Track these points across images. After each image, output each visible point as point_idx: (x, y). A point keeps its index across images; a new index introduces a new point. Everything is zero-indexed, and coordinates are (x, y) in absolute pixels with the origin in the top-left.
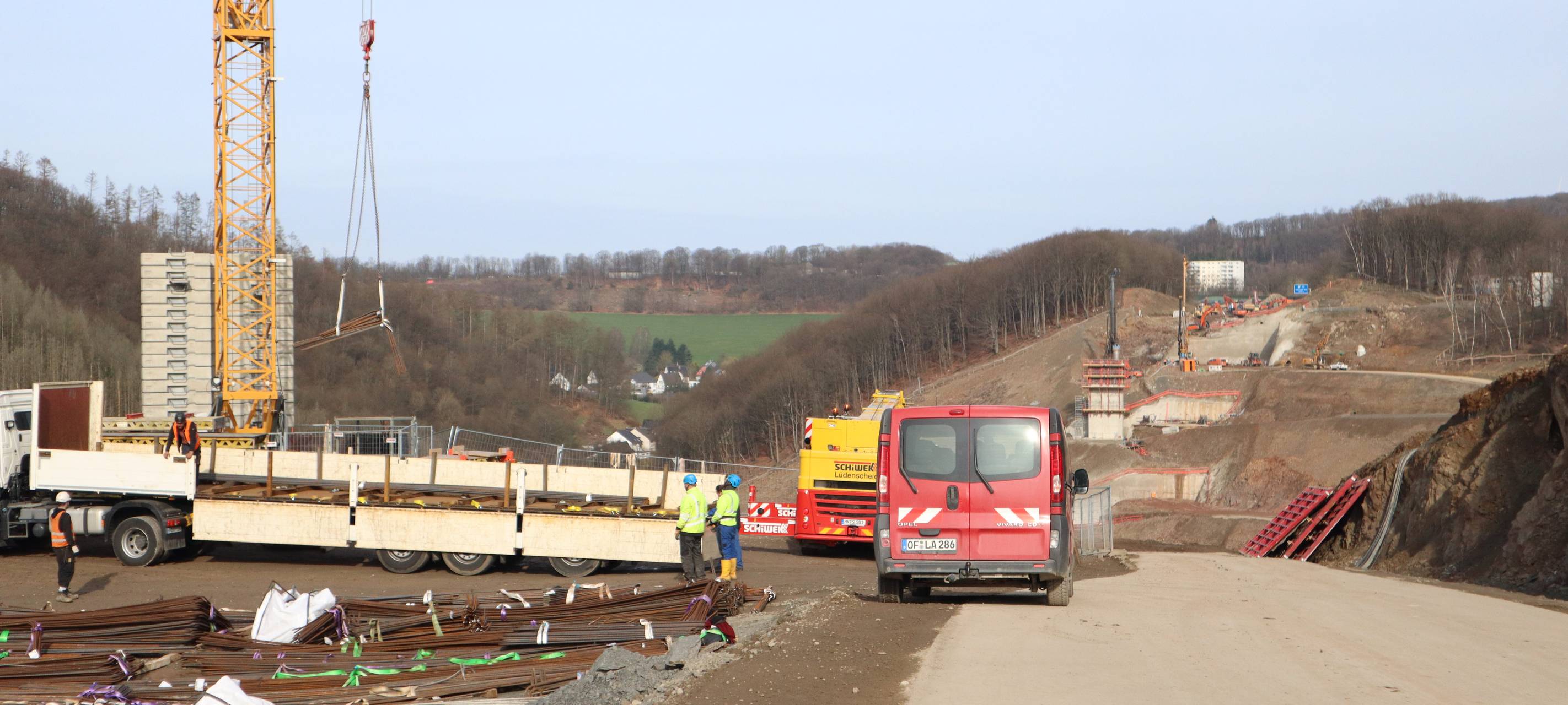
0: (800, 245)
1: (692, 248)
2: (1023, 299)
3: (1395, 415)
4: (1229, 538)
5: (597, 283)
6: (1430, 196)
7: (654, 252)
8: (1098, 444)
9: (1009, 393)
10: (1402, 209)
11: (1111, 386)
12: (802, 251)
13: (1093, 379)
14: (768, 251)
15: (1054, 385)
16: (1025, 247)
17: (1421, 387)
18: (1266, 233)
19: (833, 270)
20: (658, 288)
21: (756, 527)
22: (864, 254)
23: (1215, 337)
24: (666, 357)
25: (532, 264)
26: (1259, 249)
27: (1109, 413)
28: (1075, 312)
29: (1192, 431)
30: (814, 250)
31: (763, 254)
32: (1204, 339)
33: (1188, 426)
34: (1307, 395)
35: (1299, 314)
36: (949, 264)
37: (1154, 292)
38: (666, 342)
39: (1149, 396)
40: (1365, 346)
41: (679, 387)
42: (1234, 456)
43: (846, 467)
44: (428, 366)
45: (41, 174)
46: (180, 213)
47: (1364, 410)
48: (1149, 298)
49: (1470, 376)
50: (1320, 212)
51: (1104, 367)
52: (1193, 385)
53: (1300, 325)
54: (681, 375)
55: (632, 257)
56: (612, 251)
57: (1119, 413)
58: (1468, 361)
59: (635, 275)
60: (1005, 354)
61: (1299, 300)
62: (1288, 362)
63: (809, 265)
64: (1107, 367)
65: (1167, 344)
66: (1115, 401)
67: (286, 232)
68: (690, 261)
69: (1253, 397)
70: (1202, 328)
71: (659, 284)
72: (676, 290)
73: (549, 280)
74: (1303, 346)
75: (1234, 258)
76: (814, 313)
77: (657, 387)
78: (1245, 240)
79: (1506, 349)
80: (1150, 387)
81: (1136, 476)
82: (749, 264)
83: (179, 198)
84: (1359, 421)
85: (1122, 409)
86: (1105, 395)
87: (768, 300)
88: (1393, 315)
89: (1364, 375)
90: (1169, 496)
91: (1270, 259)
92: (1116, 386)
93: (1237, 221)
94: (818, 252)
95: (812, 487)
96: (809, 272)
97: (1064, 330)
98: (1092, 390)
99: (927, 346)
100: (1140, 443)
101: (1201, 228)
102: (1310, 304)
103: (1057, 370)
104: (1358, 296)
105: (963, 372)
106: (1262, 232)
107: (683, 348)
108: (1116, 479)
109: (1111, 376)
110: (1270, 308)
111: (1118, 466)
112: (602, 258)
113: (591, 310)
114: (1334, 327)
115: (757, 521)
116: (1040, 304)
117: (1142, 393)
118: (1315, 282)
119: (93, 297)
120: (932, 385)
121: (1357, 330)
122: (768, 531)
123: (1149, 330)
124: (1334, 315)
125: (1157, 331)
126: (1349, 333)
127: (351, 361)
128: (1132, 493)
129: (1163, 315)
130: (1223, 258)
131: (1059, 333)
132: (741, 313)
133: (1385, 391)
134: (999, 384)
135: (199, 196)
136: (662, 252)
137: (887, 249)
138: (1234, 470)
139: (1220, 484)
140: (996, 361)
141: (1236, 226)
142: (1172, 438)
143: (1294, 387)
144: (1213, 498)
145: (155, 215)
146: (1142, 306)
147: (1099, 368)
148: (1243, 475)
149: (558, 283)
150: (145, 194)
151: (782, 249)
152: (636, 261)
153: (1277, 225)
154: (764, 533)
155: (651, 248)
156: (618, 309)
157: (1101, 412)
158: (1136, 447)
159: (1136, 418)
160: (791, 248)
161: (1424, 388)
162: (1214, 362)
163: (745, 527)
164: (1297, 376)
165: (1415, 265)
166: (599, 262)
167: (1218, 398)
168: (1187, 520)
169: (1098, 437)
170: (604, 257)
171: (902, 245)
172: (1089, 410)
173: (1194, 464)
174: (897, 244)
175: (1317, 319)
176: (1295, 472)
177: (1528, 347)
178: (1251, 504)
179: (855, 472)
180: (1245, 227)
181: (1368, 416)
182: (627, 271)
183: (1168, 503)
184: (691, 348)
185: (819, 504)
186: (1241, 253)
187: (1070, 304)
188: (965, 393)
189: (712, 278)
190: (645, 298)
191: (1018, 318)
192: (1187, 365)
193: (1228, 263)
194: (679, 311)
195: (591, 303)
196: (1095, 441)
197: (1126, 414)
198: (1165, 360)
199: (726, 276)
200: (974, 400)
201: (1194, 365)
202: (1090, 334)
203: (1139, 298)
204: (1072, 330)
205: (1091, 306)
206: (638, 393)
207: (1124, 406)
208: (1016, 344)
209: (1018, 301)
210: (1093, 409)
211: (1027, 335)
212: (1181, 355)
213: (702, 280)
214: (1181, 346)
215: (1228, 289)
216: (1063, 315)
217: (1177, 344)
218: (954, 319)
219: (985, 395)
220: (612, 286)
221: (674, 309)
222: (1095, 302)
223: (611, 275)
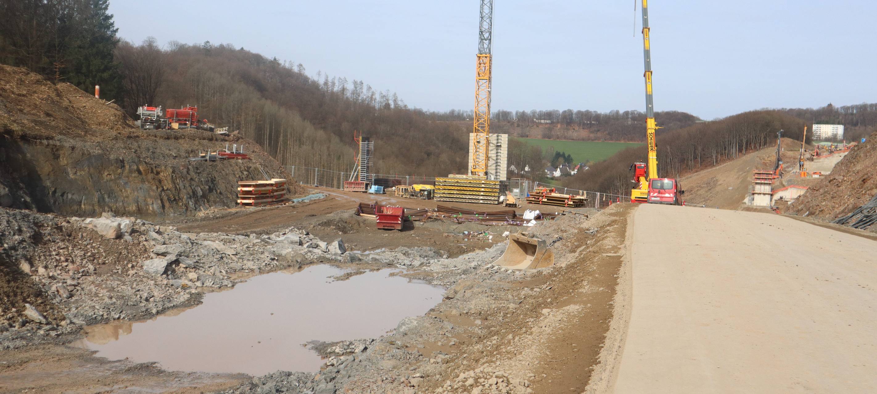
0: (626, 110)
1: (575, 110)
2: (728, 141)
5: (531, 125)
7: (557, 111)
8: (757, 208)
9: (719, 183)
11: (766, 182)
12: (627, 113)
13: (757, 178)
14: (610, 112)
15: (740, 180)
18: (857, 112)
19: (640, 122)
20: (558, 128)
23: (817, 162)
24: (561, 160)
25: (500, 114)
26: (852, 119)
27: (764, 194)
28: (753, 147)
30: (633, 113)
31: (608, 114)
32: (812, 163)
36: (697, 122)
37: (792, 140)
38: (561, 153)
39: (783, 187)
41: (567, 174)
44: (458, 159)
45: (298, 71)
46: (354, 89)
48: (790, 143)
51: (763, 173)
52: (804, 183)
54: (568, 169)
55: (547, 113)
56: (538, 110)
57: (769, 194)
59: (548, 121)
60: (718, 166)
63: (630, 119)
64: (764, 174)
65: (795, 164)
66: (767, 189)
67: (399, 99)
68: (574, 116)
70: (814, 157)
71: (559, 126)
72: (567, 129)
73: (509, 122)
75: (839, 123)
76: (631, 142)
77: (557, 173)
78: (846, 115)
80: (784, 183)
82: (601, 117)
83: (355, 83)
85: (770, 193)
86: (762, 186)
87: (610, 135)
91: (858, 124)
92: (768, 182)
93: (842, 105)
94: (634, 114)
96: (630, 123)
97: (747, 156)
98: (757, 183)
99: (682, 161)
100: (777, 208)
101: (824, 108)
103: (742, 174)
105: (698, 173)
106: (855, 111)
107: (569, 156)
109: (766, 178)
112: (533, 113)
113: (527, 137)
116: (736, 144)
117: (781, 186)
120: (684, 178)
123: (787, 157)
125: (790, 158)
127: (426, 156)
129: (795, 151)
130: (833, 123)
131: (744, 157)
132: (597, 141)
134: (715, 179)
135: (363, 82)
136: (561, 111)
137: (667, 114)
140: (714, 168)
141: (842, 108)
145: (344, 89)
146: (785, 146)
147: (760, 174)
149: (513, 124)
150: (341, 81)
151: (617, 112)
152: (549, 115)
153: (863, 108)
155: (556, 109)
156: (539, 137)
157: (760, 194)
158: (775, 210)
159: (777, 197)
160: (621, 112)
162: (815, 173)
166: (531, 115)
169: (758, 205)
170: (534, 113)
171: (675, 112)
172: (755, 192)
174: (672, 111)
180: (846, 108)
182: (544, 119)
184: (572, 156)
186: (843, 122)
187: (750, 144)
188: (699, 182)
189: (584, 124)
190: (553, 133)
191: (725, 149)
192: (803, 174)
193: (835, 126)
194: (568, 139)
195: (528, 133)
196: (756, 206)
197: (772, 195)
198: (792, 171)
199: (591, 124)
200: (702, 186)
201: (806, 174)
202: (758, 159)
203: (784, 143)
204: (752, 156)
205: (760, 146)
206: (548, 176)
207: (771, 191)
208: (724, 161)
209: (726, 141)
210: (757, 192)
211: (729, 158)
212: (800, 170)
213: (579, 125)
214: (800, 166)
215: (833, 139)
216: (746, 149)
217: (799, 165)
218: (695, 149)
219: (708, 184)
220: (537, 126)
221: (565, 138)
222: (762, 143)
223: (537, 121)
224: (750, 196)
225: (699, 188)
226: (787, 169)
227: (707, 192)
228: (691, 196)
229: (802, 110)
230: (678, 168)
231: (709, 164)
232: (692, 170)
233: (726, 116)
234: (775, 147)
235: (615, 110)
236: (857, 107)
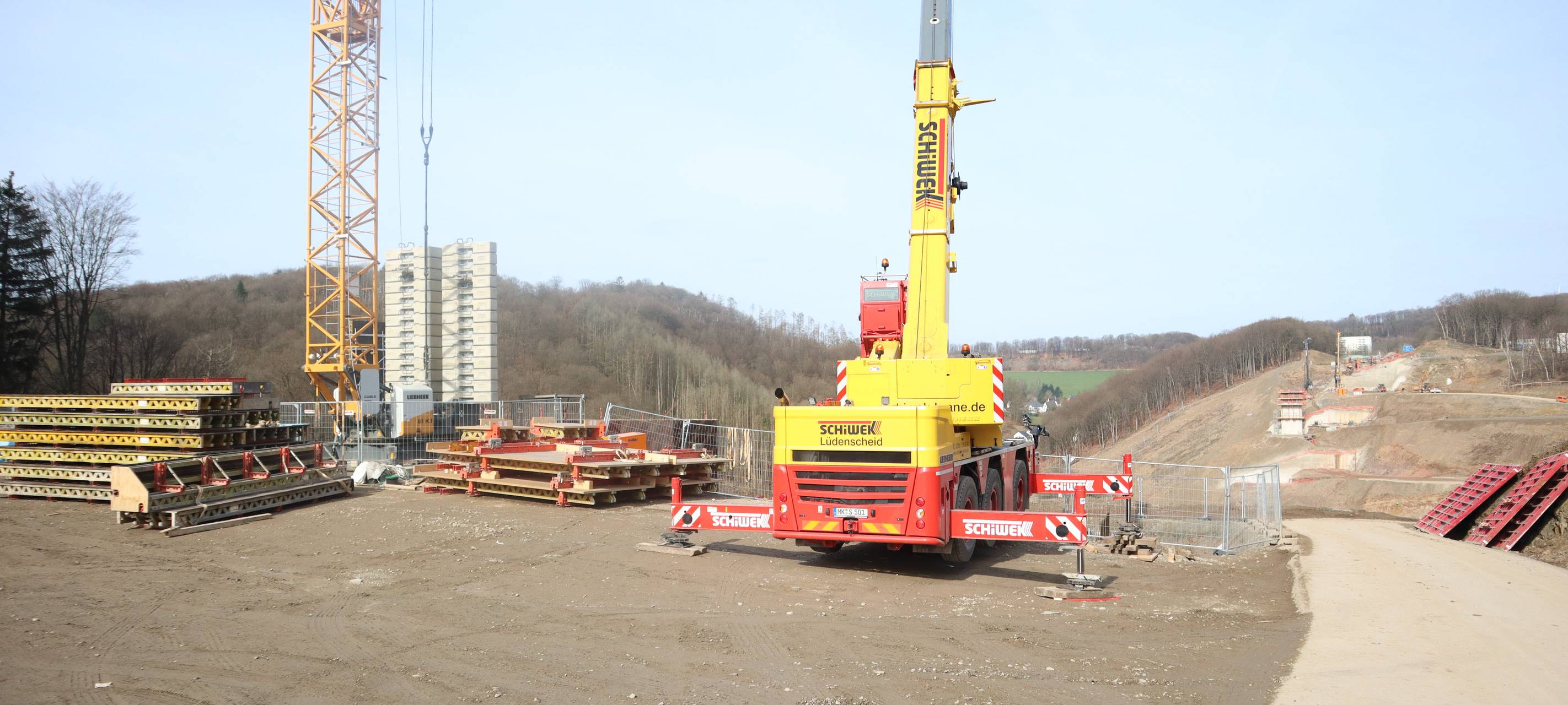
0: (1120, 334)
1: (1062, 336)
2: (1242, 357)
3: (1473, 418)
4: (1370, 492)
5: (1013, 357)
6: (1489, 291)
7: (1043, 339)
8: (1287, 437)
9: (1235, 409)
10: (1471, 299)
11: (1295, 404)
12: (1121, 337)
13: (1283, 400)
14: (1103, 338)
15: (1261, 404)
16: (1243, 329)
17: (1490, 402)
18: (1384, 321)
19: (1139, 347)
20: (1045, 358)
21: (728, 518)
22: (1156, 338)
23: (1357, 376)
24: (1049, 393)
25: (979, 347)
26: (1380, 329)
27: (1294, 420)
28: (1272, 362)
29: (1345, 430)
30: (1128, 337)
31: (1101, 340)
32: (1351, 377)
33: (1342, 426)
34: (1416, 408)
35: (1409, 361)
37: (1319, 352)
38: (1049, 386)
39: (1318, 409)
40: (1451, 378)
41: (1054, 408)
42: (1371, 444)
43: (836, 430)
46: (796, 322)
47: (1453, 416)
48: (1316, 355)
49: (1521, 395)
50: (1416, 308)
51: (1290, 393)
52: (1344, 403)
53: (1410, 367)
54: (1056, 402)
55: (1031, 342)
56: (1021, 340)
57: (1300, 419)
58: (1520, 386)
59: (1033, 352)
60: (1232, 388)
61: (1409, 355)
62: (1403, 389)
63: (1126, 344)
64: (1292, 394)
65: (1328, 380)
66: (1297, 413)
67: (847, 331)
68: (1062, 344)
69: (1381, 410)
70: (1349, 372)
71: (1046, 356)
72: (1055, 359)
74: (1412, 379)
75: (1365, 335)
76: (1128, 370)
77: (1043, 409)
78: (1371, 325)
79: (1544, 379)
80: (1318, 404)
81: (1310, 455)
82: (1093, 344)
83: (795, 316)
84: (1450, 422)
85: (1302, 417)
86: (1291, 410)
87: (1105, 363)
88: (1468, 360)
89: (1452, 395)
90: (1331, 467)
91: (1386, 335)
92: (1298, 404)
93: (1365, 315)
95: (790, 462)
96: (1126, 348)
97: (1266, 373)
98: (1283, 406)
99: (1187, 385)
100: (1313, 437)
101: (1346, 319)
102: (1415, 355)
103: (1263, 396)
104: (1445, 350)
105: (1207, 398)
106: (1381, 321)
107: (1058, 388)
108: (1299, 457)
109: (1294, 398)
110: (1390, 359)
111: (1300, 450)
113: (1010, 370)
114: (1431, 368)
115: (729, 511)
116: (1252, 360)
117: (1314, 408)
118: (1415, 345)
119: (749, 364)
120: (1190, 405)
121: (1445, 368)
122: (743, 525)
123: (1317, 373)
124: (1431, 361)
125: (1322, 373)
126: (1441, 372)
128: (1309, 465)
129: (1325, 364)
130: (1359, 335)
131: (1263, 375)
132: (1090, 370)
133: (1465, 405)
134: (1229, 404)
136: (1047, 339)
137: (1168, 335)
138: (1371, 452)
139: (1363, 460)
140: (1227, 391)
141: (1366, 317)
142: (1332, 433)
143: (1408, 403)
144: (1358, 468)
146: (1313, 360)
147: (1286, 394)
148: (1377, 455)
151: (1111, 337)
152: (1034, 344)
153: (1390, 317)
154: (739, 528)
155: (1041, 337)
156: (1024, 369)
157: (1289, 419)
158: (1310, 439)
159: (1310, 422)
160: (1115, 336)
161: (1493, 402)
162: (1356, 390)
163: (714, 519)
164: (1410, 397)
165: (1480, 331)
166: (1014, 345)
167: (1360, 410)
168: (1343, 481)
169: (1287, 433)
170: (1016, 343)
172: (1281, 418)
173: (1346, 448)
174: (1173, 333)
175: (1421, 363)
176: (1410, 453)
177: (1559, 377)
178: (1383, 471)
179: (848, 437)
180: (1371, 318)
181: (1456, 420)
182: (1029, 349)
183: (1330, 472)
184: (1061, 388)
185: (802, 486)
186: (1370, 332)
187: (1269, 359)
188: (1209, 409)
189: (1074, 352)
190: (1039, 364)
191: (1239, 367)
192: (1341, 392)
193: (1362, 338)
194: (1056, 370)
195: (1011, 366)
196: (1285, 436)
197: (1303, 420)
198: (1327, 389)
199: (1082, 351)
200: (1214, 413)
201: (1345, 392)
202: (1281, 376)
203: (1311, 355)
204: (1271, 374)
205: (1282, 361)
206: (1033, 412)
207: (1303, 416)
208: (1238, 382)
209: (1239, 358)
210: (1284, 417)
211: (1245, 377)
212: (1336, 386)
213: (1069, 352)
214: (1336, 381)
215: (1363, 351)
216: (1265, 365)
217: (1334, 380)
218: (1202, 368)
219: (1221, 410)
220: (1021, 357)
221: (1053, 369)
222: (1284, 357)
223: (1021, 352)
224: (1275, 423)
225: (1210, 417)
226: (1318, 387)
227: (1220, 421)
228: (1200, 427)
229: (1321, 322)
230: (1182, 394)
231: (1220, 386)
232: (1199, 395)
233: (1236, 327)
234: (1301, 361)
235: (1109, 334)
236: (1384, 316)
